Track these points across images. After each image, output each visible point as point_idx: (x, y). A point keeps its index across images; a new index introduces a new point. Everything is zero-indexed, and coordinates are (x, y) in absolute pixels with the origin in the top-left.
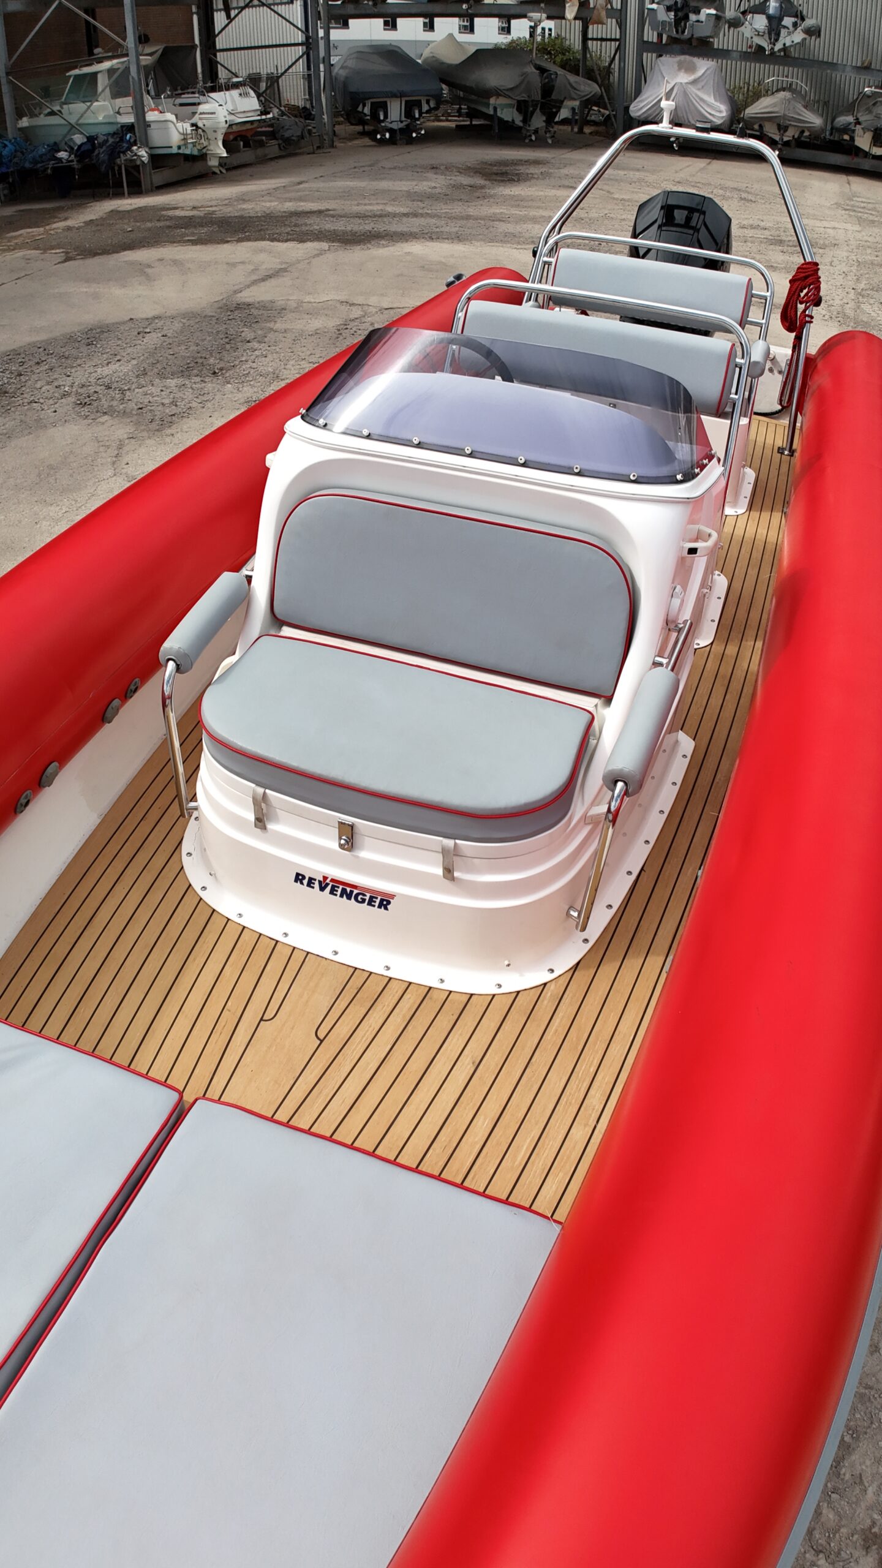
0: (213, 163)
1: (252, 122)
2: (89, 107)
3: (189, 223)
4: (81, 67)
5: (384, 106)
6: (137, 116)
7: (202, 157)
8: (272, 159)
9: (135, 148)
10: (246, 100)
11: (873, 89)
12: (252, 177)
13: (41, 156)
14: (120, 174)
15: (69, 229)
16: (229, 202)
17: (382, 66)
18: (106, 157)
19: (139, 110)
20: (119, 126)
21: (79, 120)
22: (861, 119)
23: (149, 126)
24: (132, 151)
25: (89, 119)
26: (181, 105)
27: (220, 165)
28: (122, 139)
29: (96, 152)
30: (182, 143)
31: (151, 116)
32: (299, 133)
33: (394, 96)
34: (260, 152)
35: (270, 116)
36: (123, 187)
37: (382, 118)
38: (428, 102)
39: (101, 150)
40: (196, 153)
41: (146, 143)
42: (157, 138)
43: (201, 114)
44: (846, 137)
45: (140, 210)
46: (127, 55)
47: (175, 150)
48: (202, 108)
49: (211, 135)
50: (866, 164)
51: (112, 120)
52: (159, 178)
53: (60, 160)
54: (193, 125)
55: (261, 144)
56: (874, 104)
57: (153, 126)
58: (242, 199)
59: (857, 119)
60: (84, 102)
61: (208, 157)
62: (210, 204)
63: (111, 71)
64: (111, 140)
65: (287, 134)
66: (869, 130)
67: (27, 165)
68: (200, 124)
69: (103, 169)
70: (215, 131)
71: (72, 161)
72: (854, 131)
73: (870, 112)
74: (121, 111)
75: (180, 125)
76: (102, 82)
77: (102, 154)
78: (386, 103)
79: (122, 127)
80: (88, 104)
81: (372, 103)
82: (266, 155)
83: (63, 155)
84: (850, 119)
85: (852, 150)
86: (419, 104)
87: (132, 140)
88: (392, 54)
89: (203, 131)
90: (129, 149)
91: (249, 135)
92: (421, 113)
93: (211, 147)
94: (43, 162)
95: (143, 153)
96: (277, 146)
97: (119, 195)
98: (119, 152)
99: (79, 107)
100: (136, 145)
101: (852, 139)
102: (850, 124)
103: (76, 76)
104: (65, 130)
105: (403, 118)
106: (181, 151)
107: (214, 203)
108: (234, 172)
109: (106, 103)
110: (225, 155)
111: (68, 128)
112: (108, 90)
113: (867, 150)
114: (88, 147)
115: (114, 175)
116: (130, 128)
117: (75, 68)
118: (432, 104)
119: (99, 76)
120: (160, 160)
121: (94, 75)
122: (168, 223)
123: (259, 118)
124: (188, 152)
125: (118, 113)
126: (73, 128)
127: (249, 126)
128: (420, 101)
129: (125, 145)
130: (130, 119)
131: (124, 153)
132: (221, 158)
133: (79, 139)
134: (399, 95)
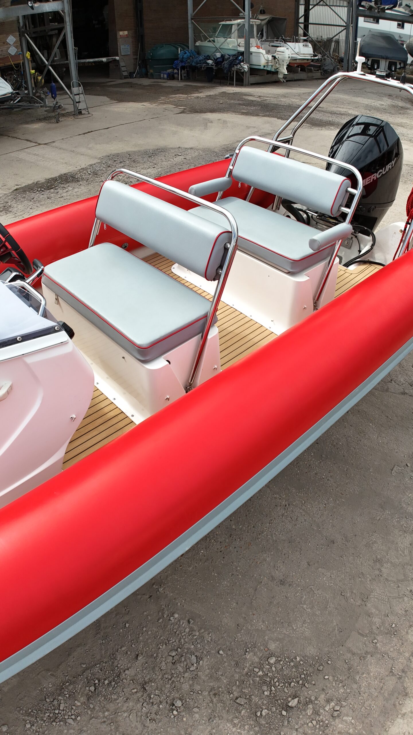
0: (281, 76)
1: (308, 59)
2: (226, 40)
4: (226, 21)
6: (246, 49)
10: (306, 48)
12: (299, 86)
13: (200, 61)
14: (233, 75)
15: (198, 97)
16: (278, 96)
18: (227, 66)
19: (248, 45)
24: (240, 65)
25: (225, 46)
26: (273, 46)
27: (284, 78)
28: (237, 58)
30: (266, 64)
31: (253, 49)
32: (332, 68)
33: (383, 58)
35: (317, 58)
36: (234, 81)
37: (376, 68)
38: (400, 64)
39: (226, 62)
40: (273, 70)
41: (248, 62)
42: (254, 60)
43: (278, 52)
48: (279, 49)
49: (281, 62)
51: (235, 49)
53: (208, 64)
54: (273, 56)
55: (311, 71)
57: (253, 54)
60: (224, 38)
61: (279, 73)
63: (238, 25)
64: (231, 58)
65: (326, 68)
68: (277, 57)
69: (225, 72)
70: (283, 61)
71: (213, 65)
75: (266, 56)
78: (379, 61)
79: (238, 52)
81: (372, 60)
83: (210, 62)
87: (241, 60)
88: (388, 38)
89: (278, 60)
91: (305, 66)
92: (396, 68)
94: (200, 63)
95: (246, 67)
97: (231, 85)
98: (234, 64)
99: (222, 40)
100: (243, 62)
103: (223, 25)
104: (214, 50)
106: (265, 68)
109: (235, 40)
110: (286, 73)
112: (236, 34)
114: (221, 60)
117: (223, 21)
119: (233, 26)
125: (239, 45)
127: (306, 61)
128: (396, 62)
129: (238, 61)
130: (242, 49)
133: (218, 55)
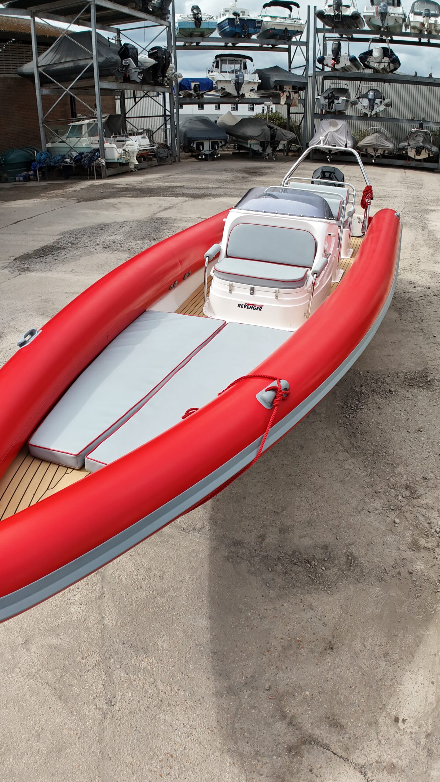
0: (132, 166)
1: (147, 150)
2: (79, 140)
3: (126, 190)
4: (75, 122)
5: (202, 144)
6: (101, 145)
7: (127, 164)
8: (154, 166)
9: (100, 159)
10: (144, 140)
11: (416, 129)
12: (148, 173)
13: (58, 160)
14: (93, 170)
15: (74, 191)
16: (142, 182)
17: (202, 126)
18: (87, 162)
19: (102, 143)
20: (92, 149)
21: (74, 145)
22: (410, 144)
23: (105, 149)
24: (98, 160)
25: (79, 145)
26: (118, 141)
27: (135, 167)
28: (94, 155)
29: (83, 160)
30: (119, 157)
31: (106, 145)
32: (166, 155)
33: (207, 139)
34: (150, 163)
35: (155, 147)
36: (94, 175)
37: (201, 149)
38: (221, 142)
39: (86, 159)
40: (124, 162)
41: (104, 157)
42: (108, 155)
43: (127, 145)
44: (404, 152)
45: (103, 185)
46: (97, 118)
47: (116, 161)
48: (128, 143)
49: (131, 154)
50: (413, 164)
51: (89, 146)
52: (109, 172)
53: (67, 162)
54: (124, 150)
55: (151, 160)
56: (416, 136)
57: (107, 149)
58: (147, 181)
59: (409, 143)
60: (77, 138)
61: (130, 164)
62: (133, 183)
63: (88, 125)
64: (89, 155)
65: (161, 156)
66: (414, 148)
67: (52, 164)
68: (127, 150)
69: (86, 167)
70: (133, 153)
71: (72, 163)
72: (407, 149)
73: (414, 140)
74: (93, 142)
75: (118, 149)
76: (85, 130)
77: (86, 161)
78: (203, 143)
79: (94, 149)
80: (79, 139)
81: (197, 143)
82: (152, 164)
83: (68, 160)
84: (406, 144)
85: (406, 158)
86: (217, 143)
87: (98, 155)
88: (204, 120)
89: (128, 153)
90: (97, 159)
91: (145, 155)
92: (218, 147)
93: (131, 160)
94: (59, 163)
95: (103, 161)
96: (157, 161)
97: (93, 179)
98: (93, 160)
99: (75, 140)
100: (100, 157)
101: (407, 153)
102: (405, 146)
103: (73, 126)
104: (68, 150)
105: (210, 149)
106: (119, 161)
107: (135, 183)
108: (140, 171)
109: (86, 139)
110: (137, 163)
111: (70, 148)
112: (87, 134)
113: (413, 157)
114: (80, 157)
115: (90, 170)
116: (98, 150)
117: (73, 122)
118: (223, 143)
119: (83, 126)
120: (109, 164)
121: (81, 125)
122: (118, 190)
123: (150, 148)
124: (121, 161)
125: (92, 143)
126: (72, 149)
127: (145, 152)
128: (218, 142)
129: (96, 157)
130: (98, 146)
131: (95, 160)
132: (135, 164)
133: (75, 154)
134: (209, 139)
